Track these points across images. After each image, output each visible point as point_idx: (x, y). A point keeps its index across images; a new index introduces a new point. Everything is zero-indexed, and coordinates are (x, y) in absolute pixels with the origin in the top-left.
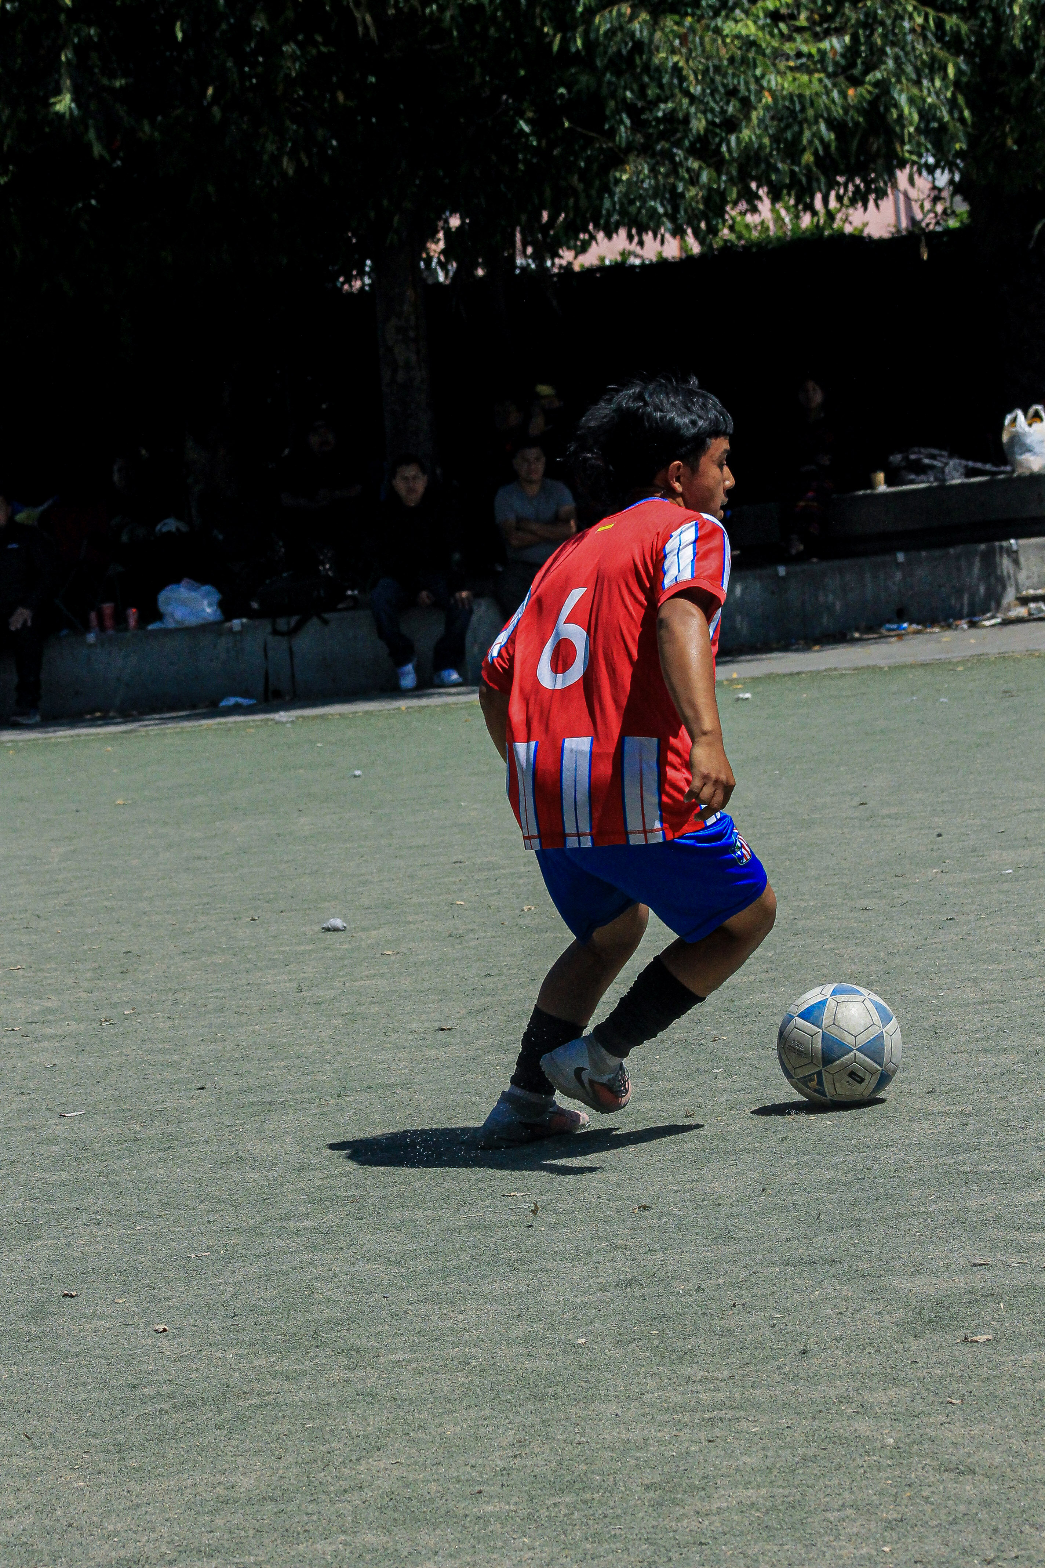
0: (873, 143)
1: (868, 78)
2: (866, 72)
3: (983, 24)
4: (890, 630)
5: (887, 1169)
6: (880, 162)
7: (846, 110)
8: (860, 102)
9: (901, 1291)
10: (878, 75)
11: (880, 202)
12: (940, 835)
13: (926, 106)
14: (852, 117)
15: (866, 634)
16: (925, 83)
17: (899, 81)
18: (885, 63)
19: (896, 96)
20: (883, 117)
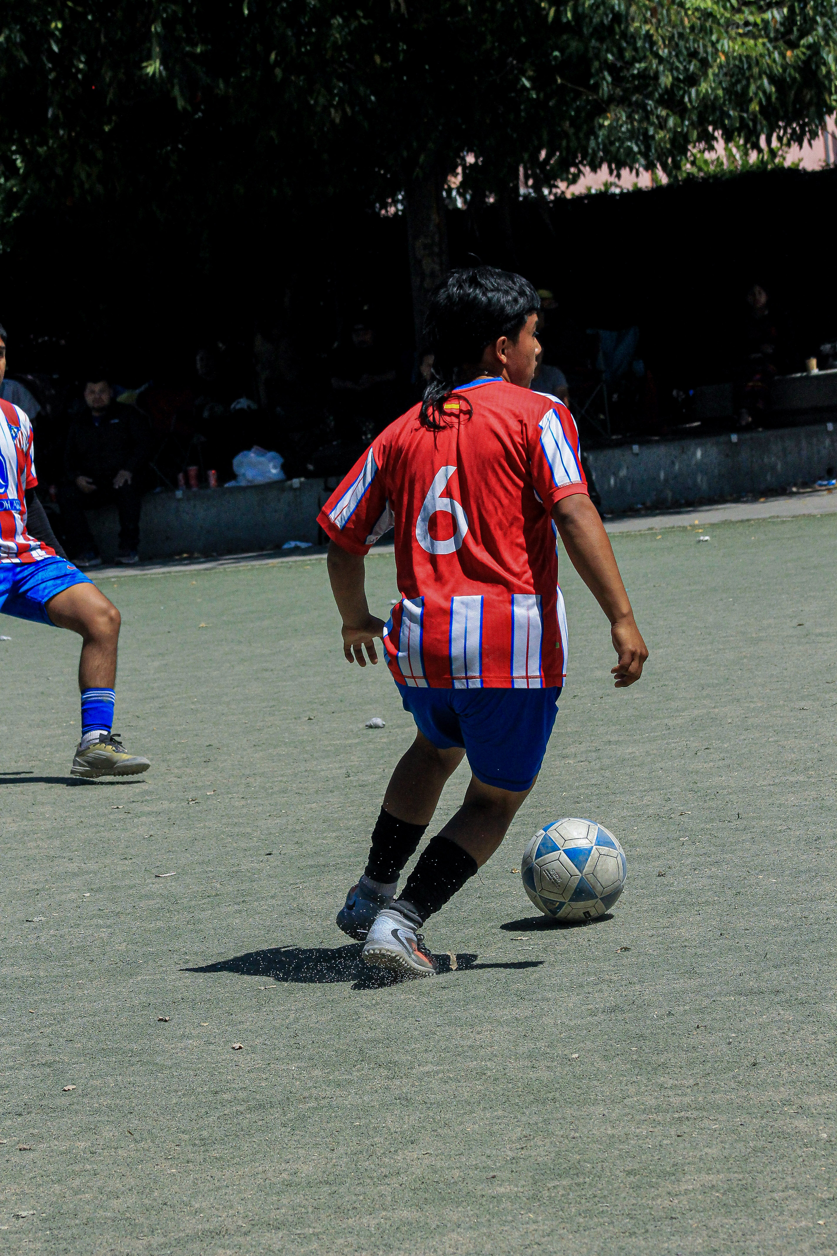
0: (807, 93)
1: (802, 42)
2: (801, 37)
4: (821, 485)
6: (813, 109)
7: (785, 69)
8: (796, 61)
10: (810, 39)
11: (812, 142)
14: (790, 74)
15: (802, 488)
17: (827, 44)
18: (816, 30)
19: (825, 56)
20: (815, 73)
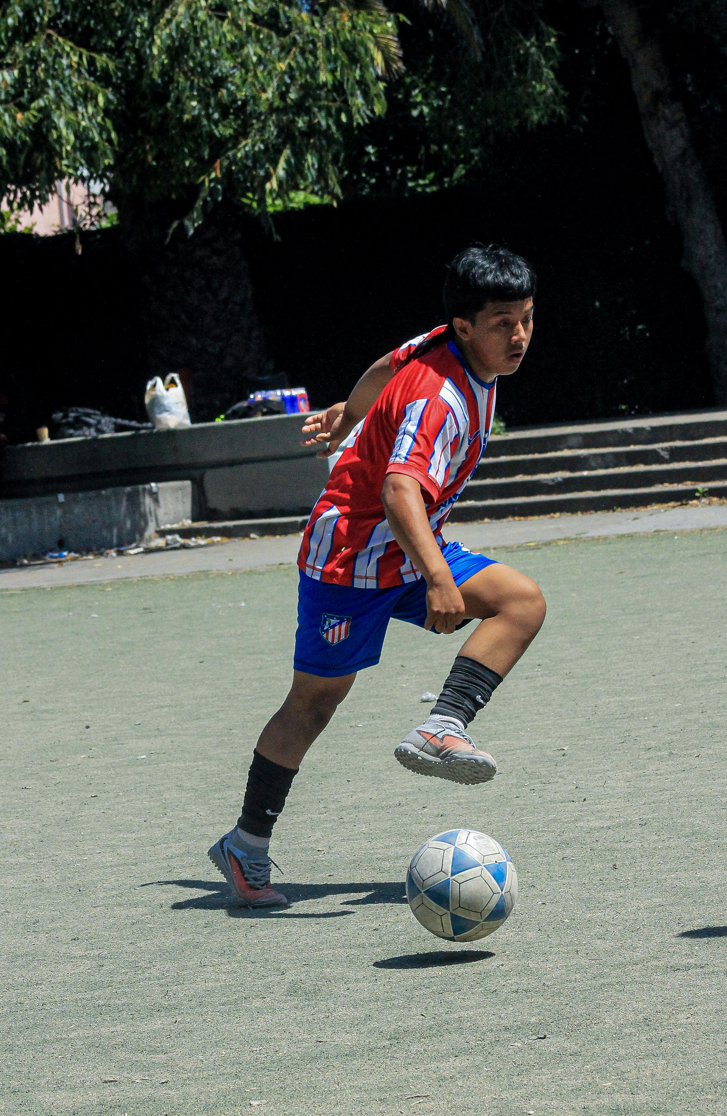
0: (37, 158)
1: (33, 105)
2: (32, 100)
3: (128, 62)
4: (52, 557)
5: (36, 1003)
6: (43, 174)
7: (15, 132)
8: (27, 124)
9: (45, 1104)
10: (41, 103)
11: (43, 207)
12: (88, 727)
13: (81, 129)
14: (20, 136)
15: (34, 561)
16: (80, 109)
17: (58, 108)
18: (47, 93)
19: (56, 120)
20: (45, 137)
